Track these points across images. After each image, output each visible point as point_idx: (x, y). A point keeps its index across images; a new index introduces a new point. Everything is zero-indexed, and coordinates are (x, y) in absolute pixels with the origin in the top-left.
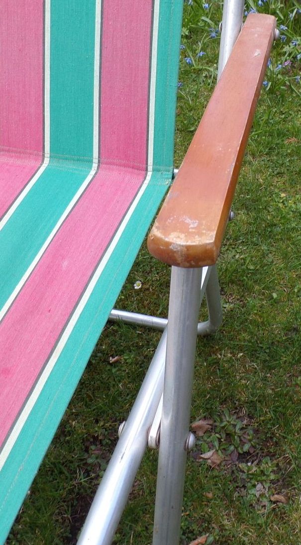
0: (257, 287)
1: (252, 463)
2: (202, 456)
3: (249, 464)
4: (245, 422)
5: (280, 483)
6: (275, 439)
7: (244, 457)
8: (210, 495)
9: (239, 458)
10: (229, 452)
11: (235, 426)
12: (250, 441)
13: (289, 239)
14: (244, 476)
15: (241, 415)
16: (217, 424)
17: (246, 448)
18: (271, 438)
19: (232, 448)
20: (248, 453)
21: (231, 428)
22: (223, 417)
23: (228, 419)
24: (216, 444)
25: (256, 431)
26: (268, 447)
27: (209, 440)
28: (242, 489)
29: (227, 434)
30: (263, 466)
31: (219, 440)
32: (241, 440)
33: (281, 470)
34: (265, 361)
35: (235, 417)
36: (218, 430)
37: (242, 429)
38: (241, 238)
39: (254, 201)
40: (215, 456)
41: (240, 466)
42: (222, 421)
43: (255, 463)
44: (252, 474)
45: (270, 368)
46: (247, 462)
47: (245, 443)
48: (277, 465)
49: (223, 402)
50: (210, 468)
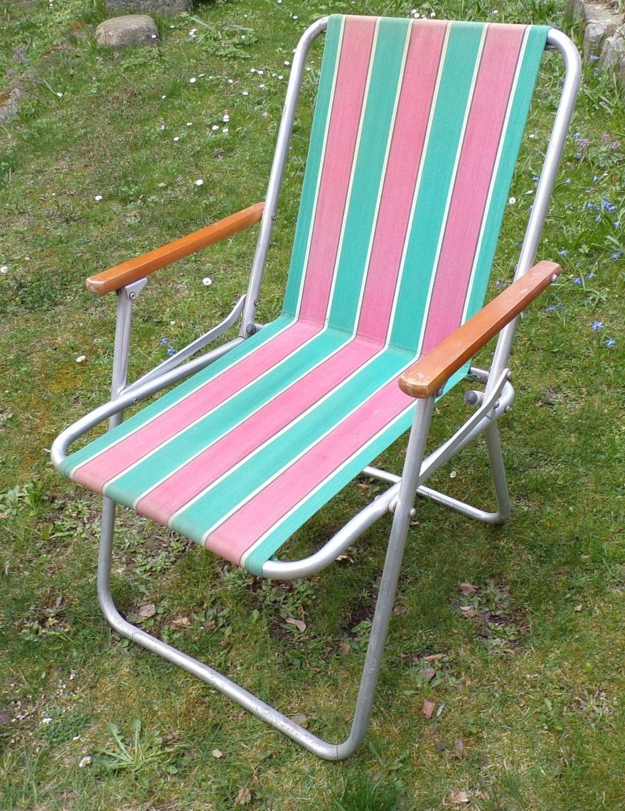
0: (558, 500)
1: (500, 624)
2: (462, 608)
3: (497, 624)
4: (505, 596)
5: (517, 643)
7: (494, 618)
8: (456, 632)
9: (489, 618)
10: (484, 611)
11: (495, 596)
12: (504, 609)
13: (608, 467)
14: (490, 631)
15: (504, 589)
16: (482, 591)
17: (498, 613)
18: (521, 609)
19: (487, 609)
20: (498, 616)
21: (492, 596)
22: (488, 587)
23: (491, 589)
24: (476, 604)
25: (511, 604)
26: (515, 616)
27: (471, 599)
28: (484, 639)
29: (488, 600)
30: (507, 629)
31: (480, 602)
32: (496, 607)
33: (520, 635)
35: (499, 589)
36: (481, 595)
37: (501, 599)
38: (563, 457)
39: (589, 427)
40: (472, 611)
41: (489, 624)
42: (486, 590)
43: (502, 625)
44: (496, 631)
46: (496, 622)
47: (499, 609)
48: (519, 631)
49: (492, 576)
50: (463, 616)
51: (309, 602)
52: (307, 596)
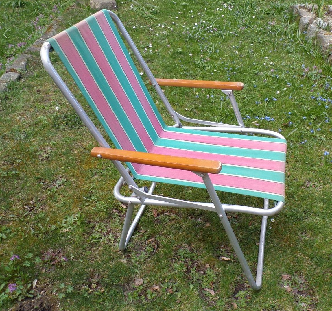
0: (320, 235)
1: (303, 295)
2: (285, 287)
3: (301, 296)
4: (303, 281)
5: (312, 306)
6: (313, 290)
7: (299, 292)
8: (285, 299)
9: (297, 292)
10: (295, 289)
11: (299, 281)
12: (304, 288)
14: (299, 299)
15: (302, 278)
16: (292, 279)
17: (301, 290)
18: (312, 289)
20: (301, 291)
21: (297, 281)
23: (297, 278)
24: (290, 285)
25: (307, 286)
26: (310, 292)
27: (288, 282)
29: (295, 283)
30: (307, 298)
31: (292, 284)
32: (300, 287)
33: (313, 302)
34: (316, 262)
35: (300, 278)
36: (292, 280)
37: (301, 283)
40: (289, 288)
41: (298, 295)
42: (294, 278)
43: (304, 296)
44: (301, 299)
45: (318, 266)
46: (301, 294)
48: (312, 300)
49: (296, 272)
50: (286, 291)
51: (214, 281)
52: (213, 278)
